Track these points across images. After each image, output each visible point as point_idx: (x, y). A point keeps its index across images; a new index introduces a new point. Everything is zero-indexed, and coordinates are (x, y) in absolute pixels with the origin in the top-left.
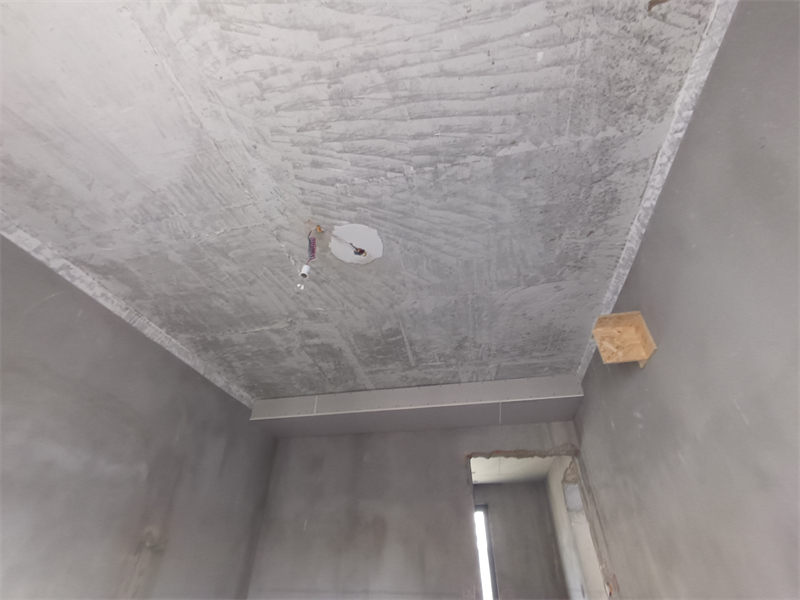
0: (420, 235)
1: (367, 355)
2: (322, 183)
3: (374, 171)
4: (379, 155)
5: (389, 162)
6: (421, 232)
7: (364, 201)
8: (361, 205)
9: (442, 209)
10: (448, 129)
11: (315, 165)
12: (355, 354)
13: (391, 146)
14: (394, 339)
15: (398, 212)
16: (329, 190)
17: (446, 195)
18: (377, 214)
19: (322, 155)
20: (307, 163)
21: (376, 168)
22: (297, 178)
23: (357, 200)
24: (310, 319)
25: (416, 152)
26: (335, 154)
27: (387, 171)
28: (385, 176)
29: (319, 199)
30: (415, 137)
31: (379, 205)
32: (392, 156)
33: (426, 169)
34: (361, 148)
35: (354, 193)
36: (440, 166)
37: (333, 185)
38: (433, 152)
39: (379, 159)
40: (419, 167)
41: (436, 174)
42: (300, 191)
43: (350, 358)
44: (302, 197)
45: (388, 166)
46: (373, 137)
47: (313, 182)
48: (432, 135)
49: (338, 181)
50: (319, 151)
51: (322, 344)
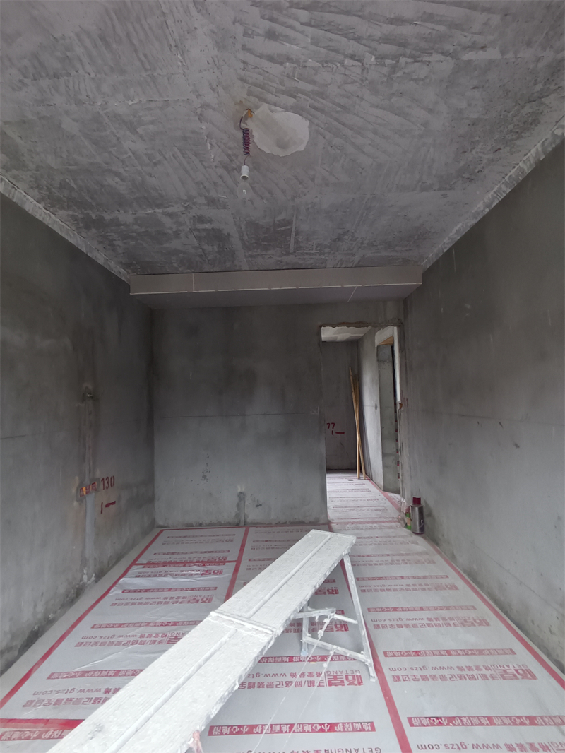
0: (349, 132)
1: (253, 241)
2: (271, 59)
3: (332, 54)
4: (345, 36)
5: (353, 47)
6: (351, 129)
7: (309, 87)
8: (303, 92)
9: (383, 108)
10: (429, 18)
11: (271, 35)
12: (242, 240)
13: (363, 28)
14: (283, 228)
15: (339, 105)
16: (274, 69)
17: (393, 94)
18: (316, 104)
19: (283, 24)
20: (261, 32)
21: (337, 51)
22: (244, 47)
23: (302, 85)
24: (208, 205)
25: (387, 40)
26: (297, 25)
27: (346, 56)
28: (342, 63)
29: (261, 78)
30: (392, 21)
31: (322, 95)
32: (358, 39)
33: (388, 62)
34: (330, 23)
35: (301, 78)
36: (403, 60)
37: (281, 64)
38: (403, 44)
39: (344, 40)
40: (381, 58)
41: (394, 69)
42: (242, 65)
43: (236, 243)
44: (243, 73)
45: (350, 52)
46: (347, 13)
47: (261, 56)
48: (411, 22)
49: (289, 59)
50: (282, 19)
51: (213, 229)
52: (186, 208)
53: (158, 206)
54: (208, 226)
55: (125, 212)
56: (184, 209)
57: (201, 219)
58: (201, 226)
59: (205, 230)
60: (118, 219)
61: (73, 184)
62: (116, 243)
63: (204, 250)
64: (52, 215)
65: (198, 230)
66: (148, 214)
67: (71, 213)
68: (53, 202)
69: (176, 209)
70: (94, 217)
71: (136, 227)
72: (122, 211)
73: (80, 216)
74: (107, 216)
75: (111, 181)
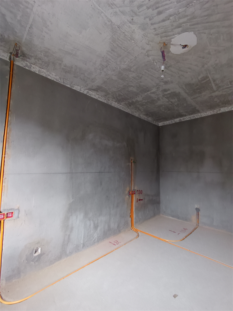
1: (192, 92)
2: (163, 21)
11: (159, 13)
12: (186, 93)
16: (167, 23)
20: (155, 15)
22: (152, 24)
24: (165, 84)
29: (163, 30)
37: (169, 19)
42: (154, 30)
43: (184, 95)
44: (155, 33)
47: (159, 23)
49: (171, 16)
51: (171, 92)
53: (148, 91)
54: (169, 92)
55: (138, 97)
56: (157, 89)
57: (165, 90)
58: (166, 93)
59: (168, 94)
60: (137, 100)
61: (121, 94)
62: (140, 108)
63: (171, 102)
64: (120, 105)
65: (166, 95)
66: (146, 95)
67: (124, 103)
68: (119, 101)
69: (154, 90)
70: (130, 102)
71: (144, 101)
72: (137, 97)
73: (127, 103)
74: (134, 100)
75: (131, 89)
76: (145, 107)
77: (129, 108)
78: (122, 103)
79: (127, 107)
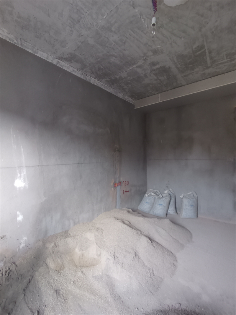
1: (183, 67)
12: (177, 68)
14: (200, 52)
24: (154, 54)
43: (175, 71)
51: (161, 67)
52: (145, 60)
53: (133, 64)
54: (158, 66)
56: (143, 61)
57: (153, 64)
58: (154, 68)
59: (157, 69)
60: (121, 76)
62: (125, 87)
63: (160, 80)
64: (101, 83)
65: (154, 70)
66: (131, 70)
67: (106, 79)
68: (99, 77)
69: (141, 63)
70: (113, 79)
71: (129, 78)
72: (121, 72)
73: (109, 80)
74: (118, 77)
75: (113, 60)
76: (130, 86)
77: (111, 87)
78: (103, 80)
79: (109, 86)
